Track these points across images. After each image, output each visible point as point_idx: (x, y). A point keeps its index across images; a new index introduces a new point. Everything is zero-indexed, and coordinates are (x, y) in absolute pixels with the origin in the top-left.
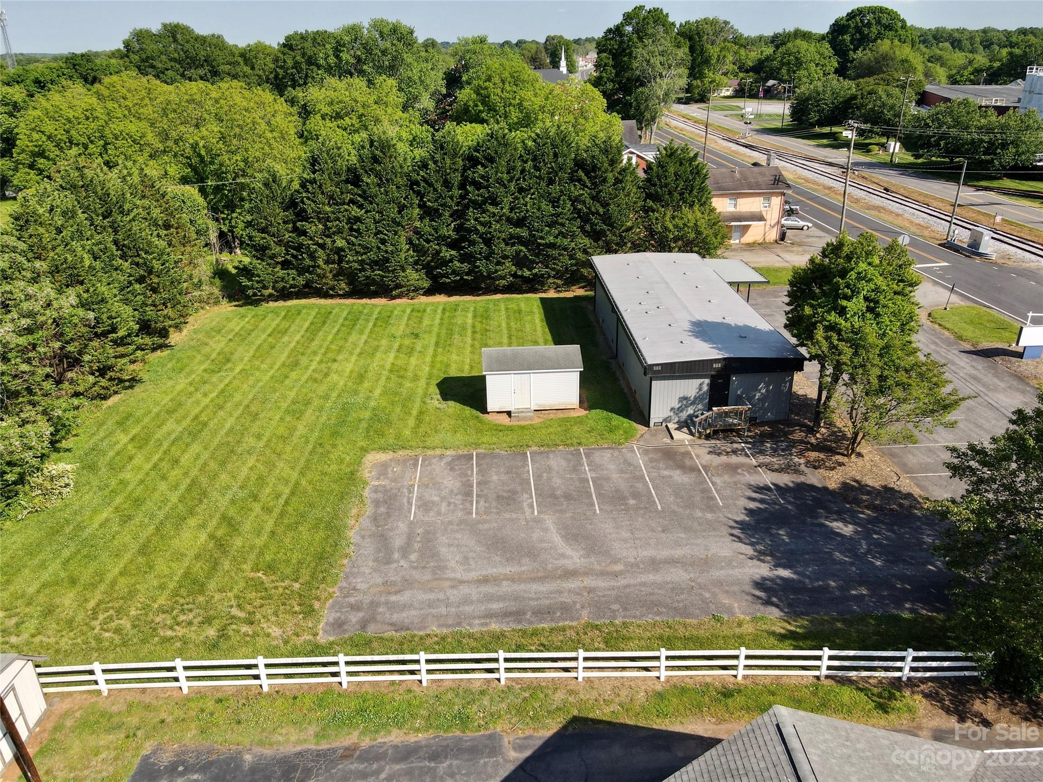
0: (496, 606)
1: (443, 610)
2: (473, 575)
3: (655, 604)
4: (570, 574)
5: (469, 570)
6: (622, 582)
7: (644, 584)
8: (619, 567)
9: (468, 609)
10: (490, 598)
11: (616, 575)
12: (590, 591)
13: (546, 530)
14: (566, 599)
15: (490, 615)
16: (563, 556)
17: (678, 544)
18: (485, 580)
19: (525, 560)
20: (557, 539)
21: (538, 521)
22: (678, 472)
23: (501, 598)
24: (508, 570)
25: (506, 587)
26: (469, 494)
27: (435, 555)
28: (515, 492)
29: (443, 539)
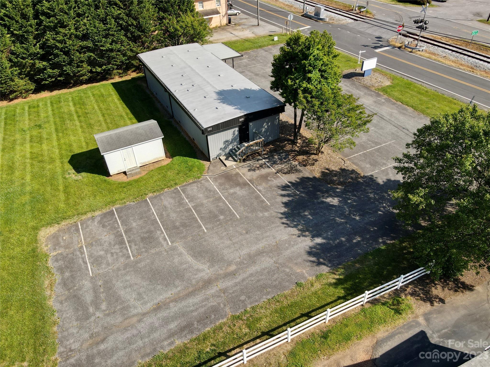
0: (173, 326)
1: (140, 343)
2: (149, 306)
3: (264, 287)
4: (208, 283)
5: (145, 303)
6: (239, 278)
7: (251, 275)
8: (233, 268)
9: (156, 335)
10: (166, 321)
11: (233, 274)
12: (224, 291)
13: (180, 254)
14: (213, 303)
15: (172, 335)
16: (198, 270)
17: (258, 240)
18: (158, 308)
19: (177, 282)
20: (190, 259)
21: (173, 249)
22: (238, 188)
23: (174, 318)
24: (169, 294)
25: (174, 308)
26: (122, 242)
27: (118, 299)
28: (150, 232)
29: (119, 284)
